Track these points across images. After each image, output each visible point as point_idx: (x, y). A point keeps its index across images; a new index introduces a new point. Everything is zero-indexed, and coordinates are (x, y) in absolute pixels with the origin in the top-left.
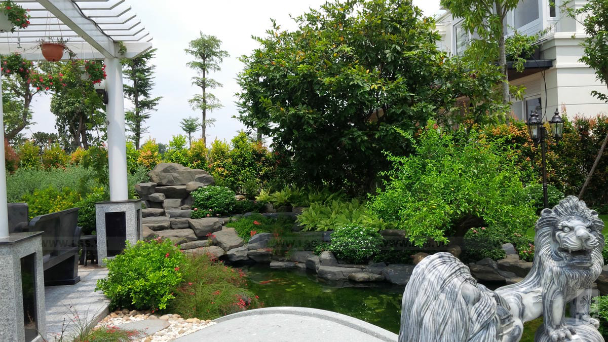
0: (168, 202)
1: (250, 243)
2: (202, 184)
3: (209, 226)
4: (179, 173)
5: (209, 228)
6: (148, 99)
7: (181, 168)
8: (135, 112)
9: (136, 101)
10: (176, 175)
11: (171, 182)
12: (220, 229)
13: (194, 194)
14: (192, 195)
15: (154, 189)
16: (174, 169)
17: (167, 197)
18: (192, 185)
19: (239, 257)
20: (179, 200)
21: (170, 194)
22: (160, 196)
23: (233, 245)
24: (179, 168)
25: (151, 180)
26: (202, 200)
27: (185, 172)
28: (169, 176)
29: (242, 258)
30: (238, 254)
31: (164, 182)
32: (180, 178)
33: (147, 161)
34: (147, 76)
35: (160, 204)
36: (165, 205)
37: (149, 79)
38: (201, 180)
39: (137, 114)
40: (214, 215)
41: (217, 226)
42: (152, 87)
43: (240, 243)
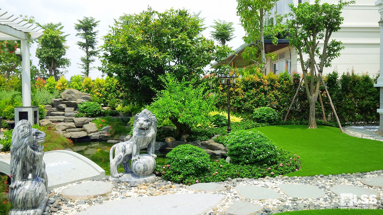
0: (67, 109)
1: (101, 131)
2: (84, 101)
3: (82, 121)
4: (75, 94)
5: (82, 122)
6: (94, 51)
7: (77, 92)
8: (86, 58)
9: (87, 51)
10: (73, 95)
11: (70, 99)
12: (88, 123)
13: (79, 105)
14: (78, 106)
15: (61, 102)
16: (72, 92)
17: (67, 106)
18: (79, 101)
19: (94, 137)
20: (73, 108)
21: (69, 105)
22: (63, 106)
23: (93, 131)
24: (75, 92)
25: (61, 97)
26: (82, 109)
27: (78, 94)
28: (70, 96)
29: (96, 138)
30: (94, 136)
31: (67, 99)
32: (75, 97)
33: (60, 87)
34: (93, 37)
35: (63, 110)
36: (65, 110)
37: (95, 38)
38: (84, 98)
39: (88, 58)
40: (87, 116)
41: (86, 122)
42: (97, 43)
43: (97, 130)
